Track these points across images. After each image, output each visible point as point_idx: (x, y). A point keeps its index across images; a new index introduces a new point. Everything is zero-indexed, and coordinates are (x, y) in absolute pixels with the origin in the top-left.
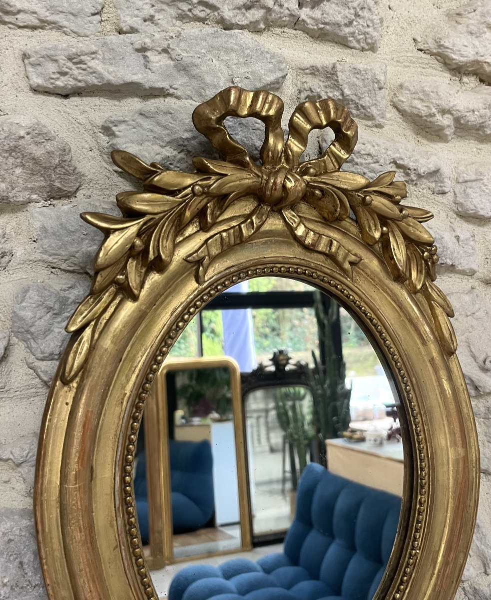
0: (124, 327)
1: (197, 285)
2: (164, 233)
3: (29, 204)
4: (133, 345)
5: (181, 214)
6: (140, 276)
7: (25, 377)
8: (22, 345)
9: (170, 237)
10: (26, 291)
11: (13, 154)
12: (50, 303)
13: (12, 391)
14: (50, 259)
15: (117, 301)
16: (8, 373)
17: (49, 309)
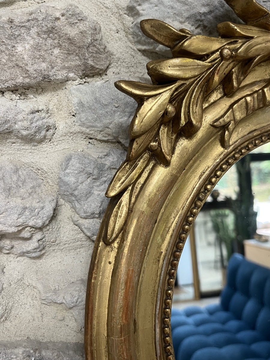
0: (158, 191)
1: (222, 149)
2: (194, 99)
3: (67, 82)
4: (166, 207)
5: (210, 79)
6: (171, 142)
7: (72, 233)
8: (68, 205)
9: (199, 102)
10: (69, 159)
11: (51, 35)
12: (90, 170)
13: (61, 244)
14: (88, 130)
15: (150, 166)
16: (57, 230)
17: (90, 174)
